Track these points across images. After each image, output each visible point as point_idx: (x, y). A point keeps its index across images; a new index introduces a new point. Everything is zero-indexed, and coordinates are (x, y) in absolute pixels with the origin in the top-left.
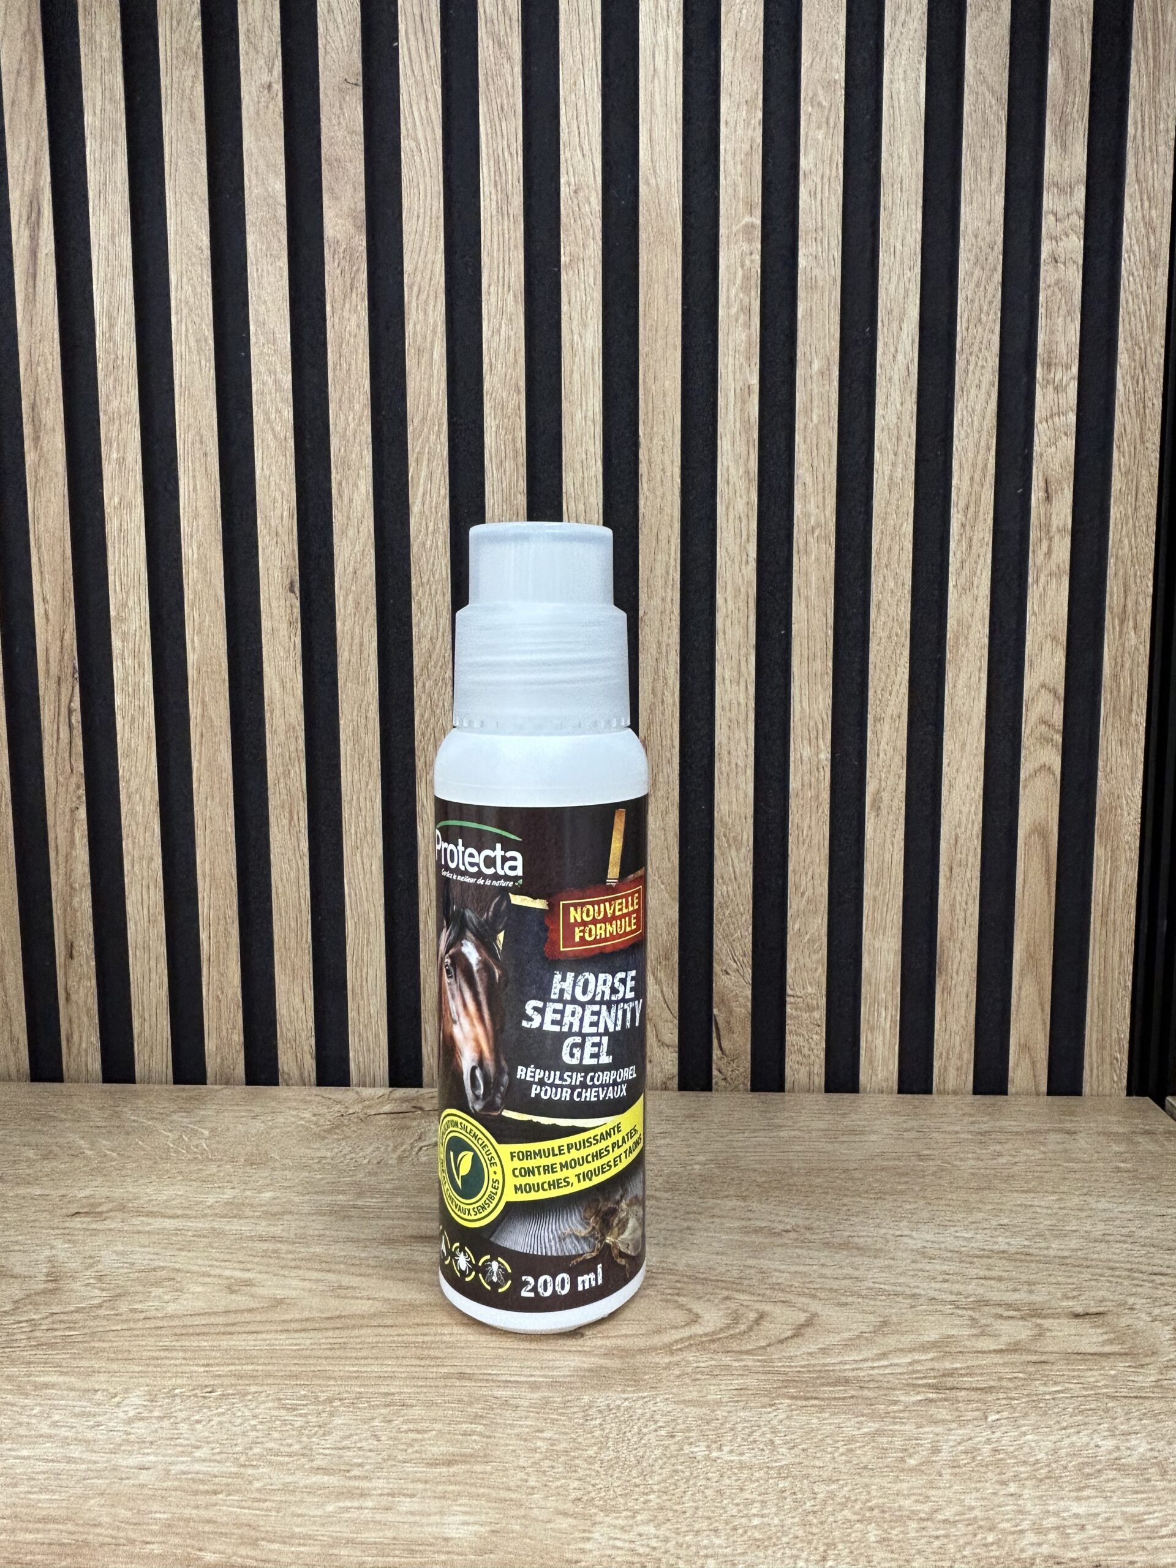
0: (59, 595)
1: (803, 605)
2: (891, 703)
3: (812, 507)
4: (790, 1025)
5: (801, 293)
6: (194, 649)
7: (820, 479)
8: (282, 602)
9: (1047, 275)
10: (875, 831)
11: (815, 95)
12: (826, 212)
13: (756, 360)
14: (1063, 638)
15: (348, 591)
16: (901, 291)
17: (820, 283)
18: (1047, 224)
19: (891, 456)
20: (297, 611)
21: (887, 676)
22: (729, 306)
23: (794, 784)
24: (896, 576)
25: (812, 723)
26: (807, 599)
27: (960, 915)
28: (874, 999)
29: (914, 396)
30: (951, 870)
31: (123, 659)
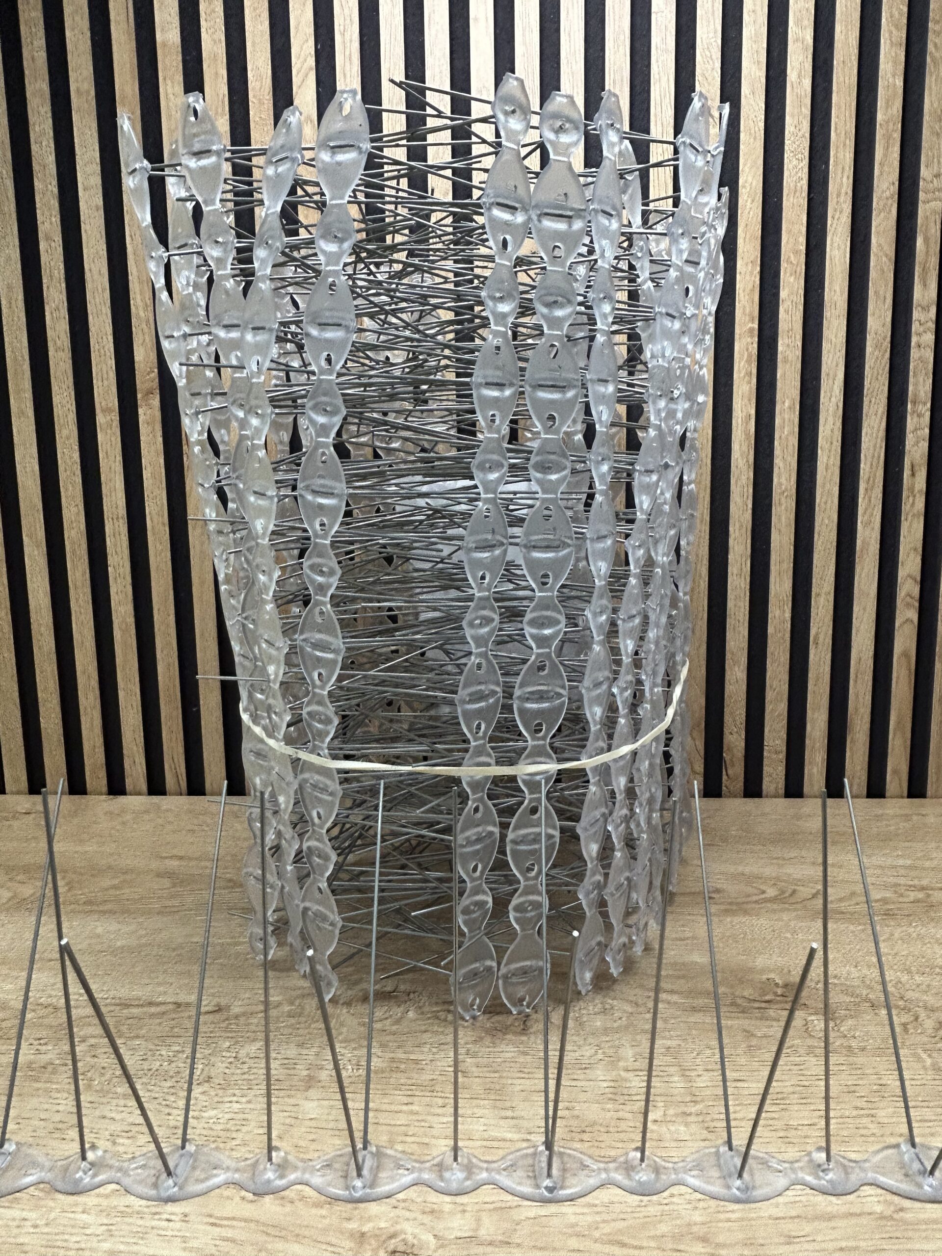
1: (777, 533)
2: (825, 587)
4: (765, 762)
5: (779, 365)
7: (788, 464)
9: (914, 353)
10: (815, 655)
11: (789, 257)
12: (794, 321)
13: (754, 401)
14: (920, 550)
17: (790, 360)
18: (915, 327)
19: (827, 452)
21: (823, 571)
22: (739, 371)
23: (771, 630)
24: (829, 518)
25: (781, 597)
26: (779, 529)
27: (861, 700)
30: (856, 676)
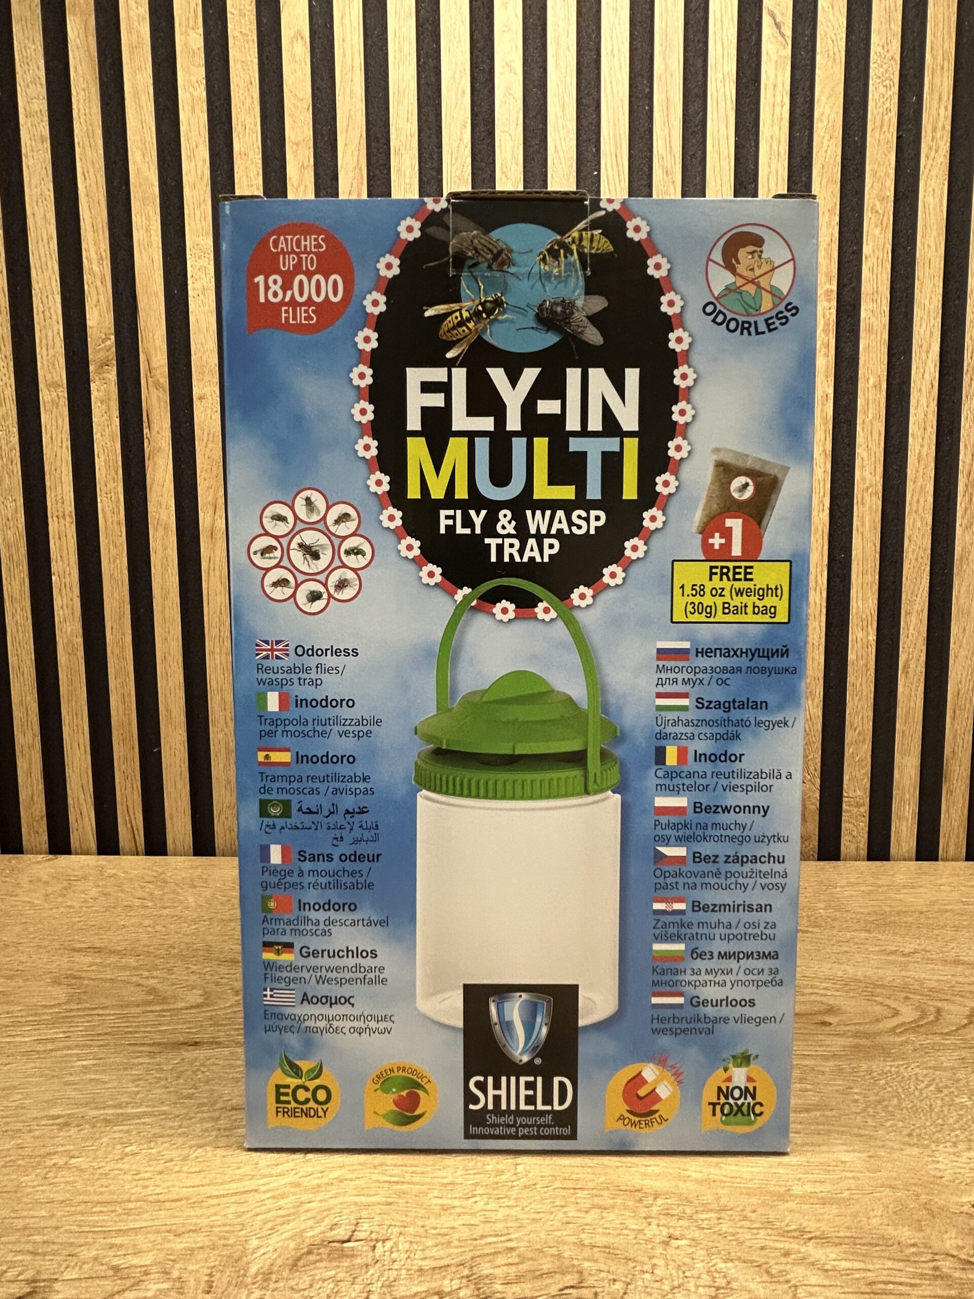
1: (860, 538)
2: (917, 603)
3: (867, 474)
4: (845, 817)
5: (863, 334)
7: (873, 454)
10: (904, 686)
11: (874, 205)
12: (879, 281)
13: (832, 377)
16: (928, 333)
17: (875, 328)
19: (920, 440)
21: (915, 584)
23: (851, 656)
25: (864, 616)
26: (862, 533)
28: (902, 799)
29: (936, 401)
30: (954, 712)
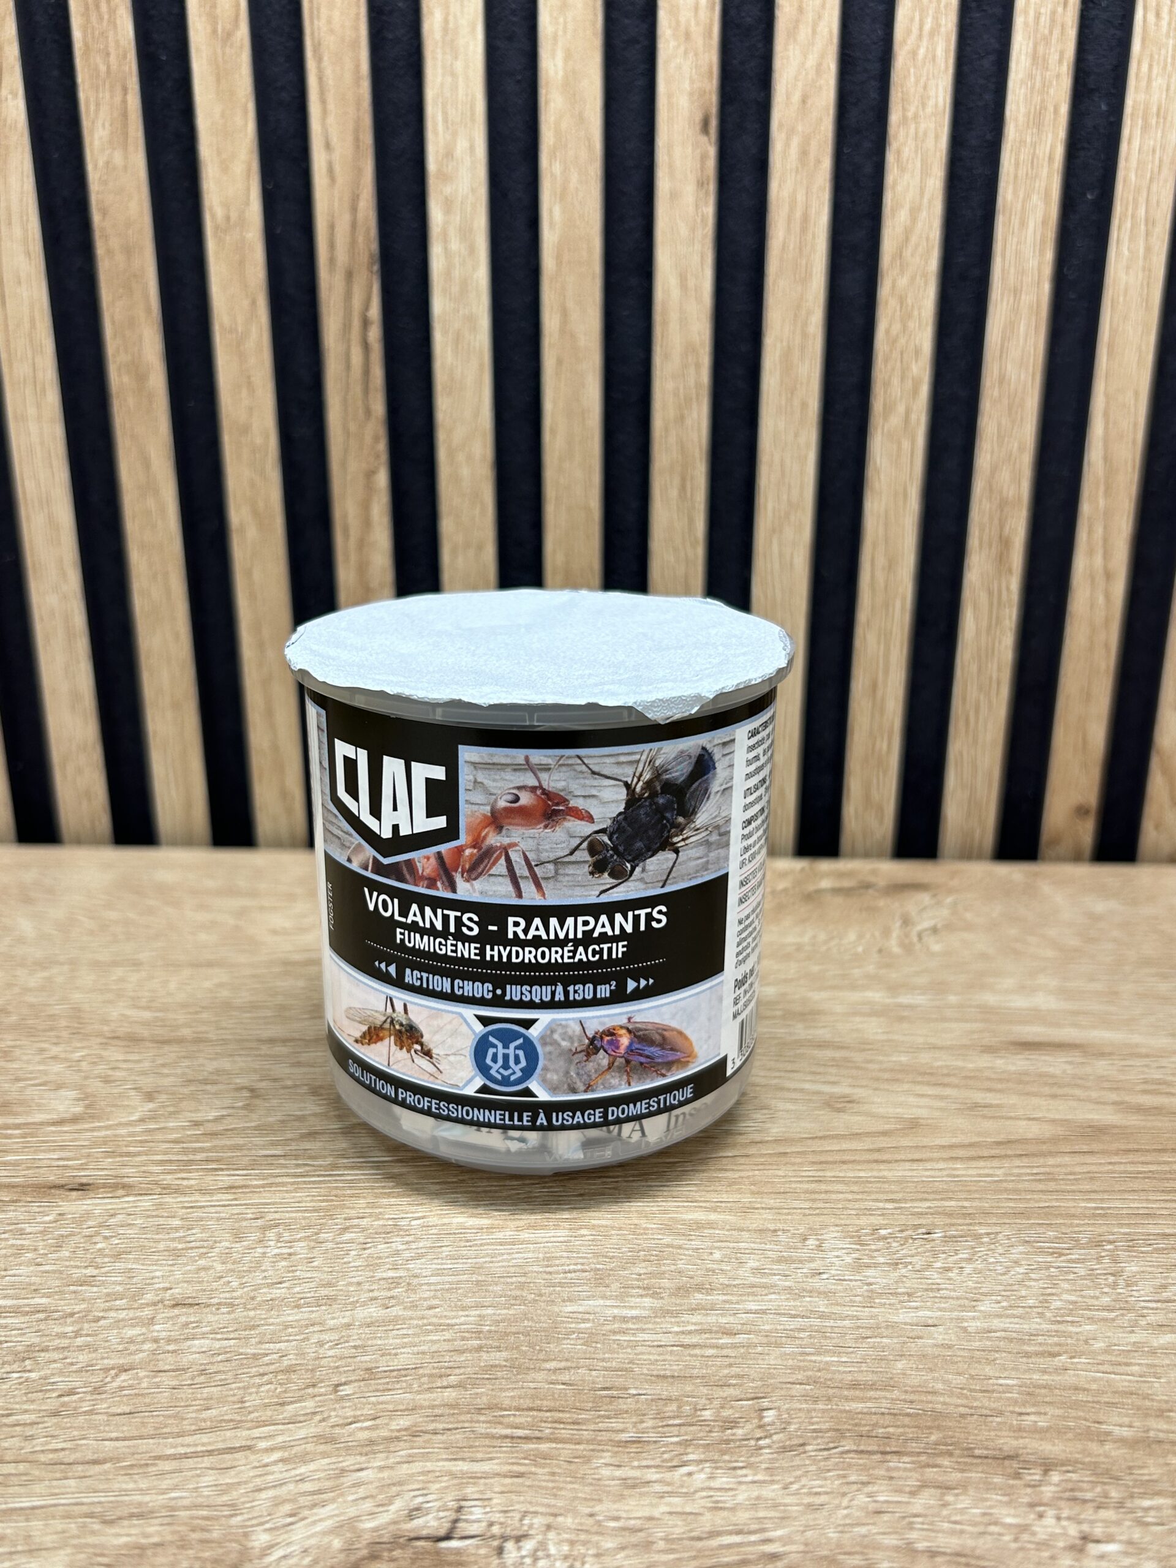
0: (350, 138)
6: (552, 224)
8: (690, 150)
15: (791, 131)
20: (711, 163)
31: (446, 241)
